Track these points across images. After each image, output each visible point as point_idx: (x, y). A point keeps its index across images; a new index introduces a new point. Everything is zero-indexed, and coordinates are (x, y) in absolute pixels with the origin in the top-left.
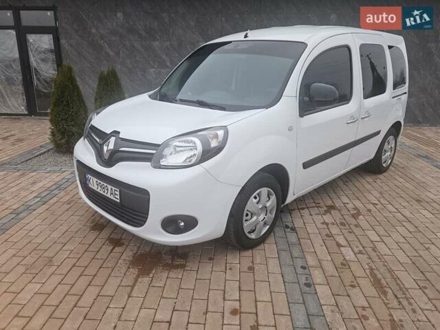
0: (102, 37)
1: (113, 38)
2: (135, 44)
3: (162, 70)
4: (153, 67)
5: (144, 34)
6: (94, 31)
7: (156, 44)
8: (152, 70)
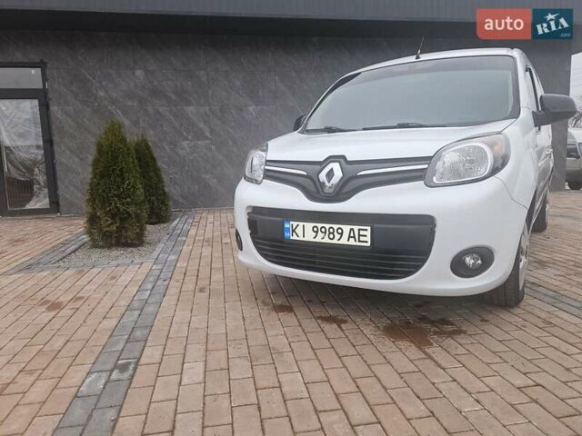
0: (113, 102)
1: (129, 103)
2: (161, 110)
3: (200, 143)
4: (187, 139)
5: (174, 97)
6: (102, 94)
7: (190, 110)
8: (185, 143)
